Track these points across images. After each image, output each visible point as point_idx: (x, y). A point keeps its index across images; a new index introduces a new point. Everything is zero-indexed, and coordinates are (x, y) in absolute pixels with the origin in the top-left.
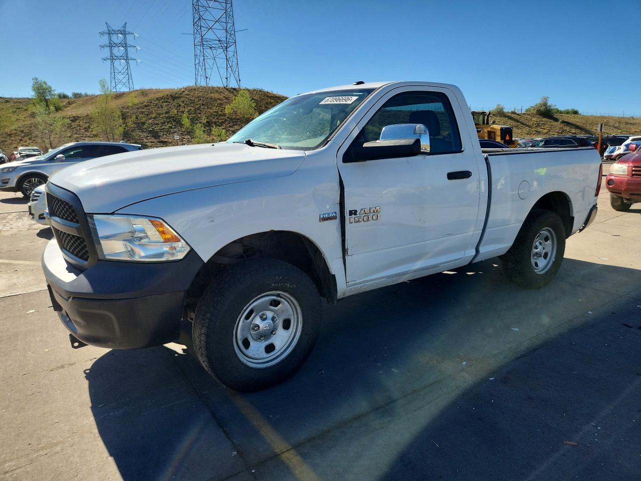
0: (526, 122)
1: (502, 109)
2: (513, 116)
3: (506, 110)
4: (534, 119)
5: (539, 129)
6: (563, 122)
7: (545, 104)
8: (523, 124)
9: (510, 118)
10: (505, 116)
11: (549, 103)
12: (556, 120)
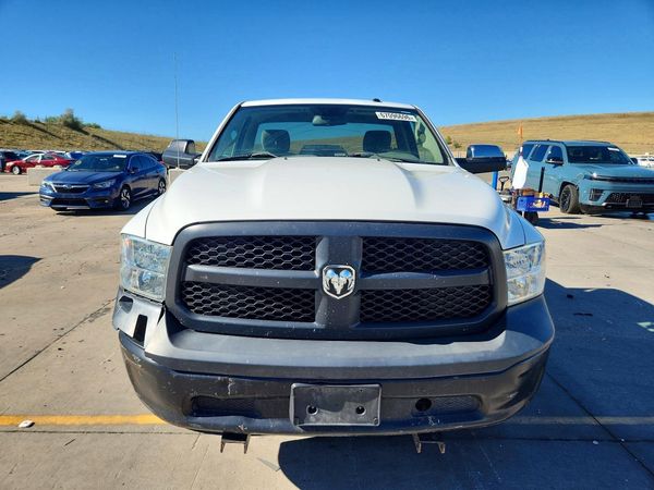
0: (55, 133)
1: (23, 117)
2: (38, 125)
3: (28, 118)
4: (63, 131)
5: (71, 142)
6: (94, 136)
7: (71, 116)
8: (50, 134)
9: (34, 127)
10: (30, 125)
11: (75, 116)
12: (87, 133)
